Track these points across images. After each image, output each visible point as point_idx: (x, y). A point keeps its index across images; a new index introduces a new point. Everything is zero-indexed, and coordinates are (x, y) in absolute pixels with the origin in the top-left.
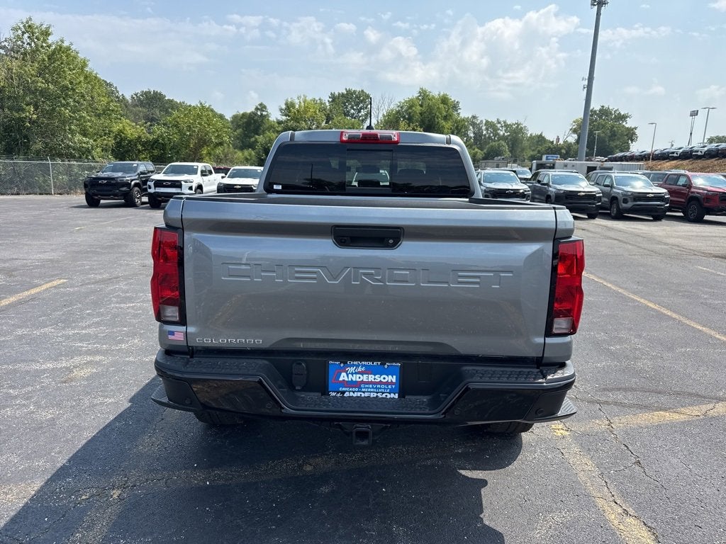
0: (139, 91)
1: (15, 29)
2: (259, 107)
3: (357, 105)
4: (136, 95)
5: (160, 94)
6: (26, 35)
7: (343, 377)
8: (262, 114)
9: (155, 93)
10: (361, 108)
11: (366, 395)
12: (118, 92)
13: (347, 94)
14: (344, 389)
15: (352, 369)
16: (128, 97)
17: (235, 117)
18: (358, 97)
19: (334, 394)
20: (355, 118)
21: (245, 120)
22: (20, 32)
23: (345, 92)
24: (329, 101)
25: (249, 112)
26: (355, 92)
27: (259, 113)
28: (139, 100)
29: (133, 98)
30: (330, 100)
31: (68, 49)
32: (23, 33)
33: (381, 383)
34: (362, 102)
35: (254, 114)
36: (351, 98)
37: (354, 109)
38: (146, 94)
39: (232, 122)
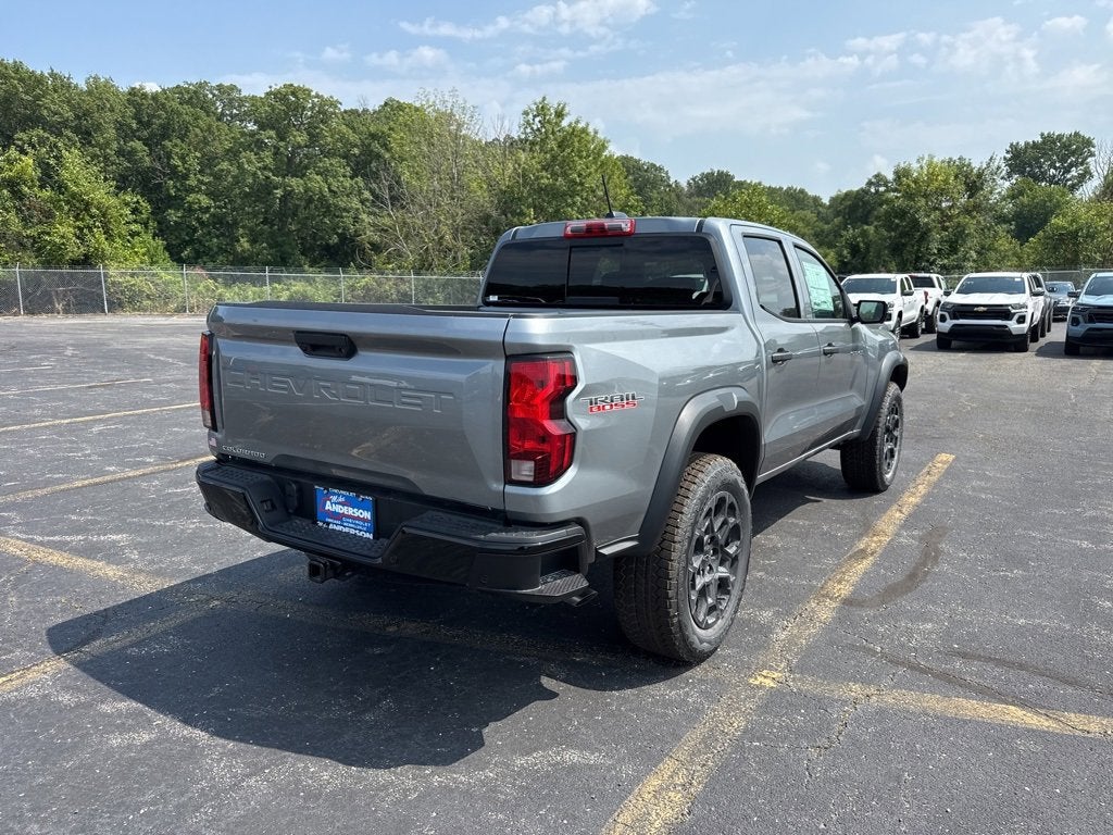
0: (698, 174)
1: (526, 113)
2: (873, 180)
3: (1063, 160)
4: (693, 179)
5: (727, 175)
6: (537, 119)
7: (328, 506)
8: (877, 191)
9: (720, 174)
10: (1071, 166)
11: (346, 530)
12: (669, 178)
13: (1044, 143)
14: (330, 520)
15: (334, 498)
16: (684, 184)
17: (833, 200)
18: (1066, 146)
19: (321, 524)
20: (1057, 183)
21: (849, 203)
22: (531, 116)
23: (1040, 140)
24: (1005, 158)
25: (856, 189)
26: (1060, 137)
27: (873, 190)
28: (698, 186)
29: (689, 184)
30: (1009, 156)
31: (584, 131)
32: (535, 116)
33: (358, 518)
34: (1073, 153)
35: (864, 192)
36: (1051, 150)
37: (1055, 168)
38: (708, 177)
39: (830, 207)
